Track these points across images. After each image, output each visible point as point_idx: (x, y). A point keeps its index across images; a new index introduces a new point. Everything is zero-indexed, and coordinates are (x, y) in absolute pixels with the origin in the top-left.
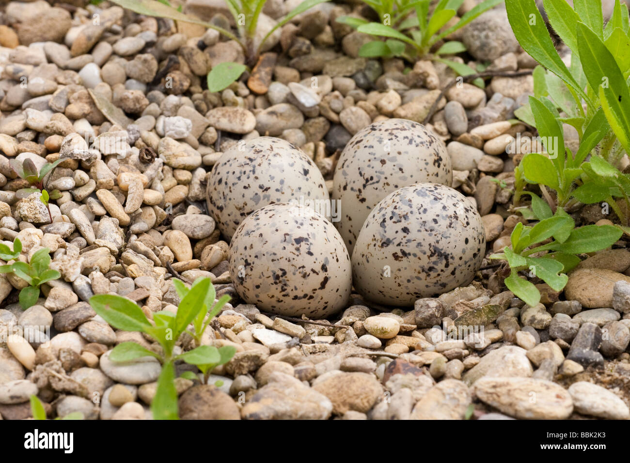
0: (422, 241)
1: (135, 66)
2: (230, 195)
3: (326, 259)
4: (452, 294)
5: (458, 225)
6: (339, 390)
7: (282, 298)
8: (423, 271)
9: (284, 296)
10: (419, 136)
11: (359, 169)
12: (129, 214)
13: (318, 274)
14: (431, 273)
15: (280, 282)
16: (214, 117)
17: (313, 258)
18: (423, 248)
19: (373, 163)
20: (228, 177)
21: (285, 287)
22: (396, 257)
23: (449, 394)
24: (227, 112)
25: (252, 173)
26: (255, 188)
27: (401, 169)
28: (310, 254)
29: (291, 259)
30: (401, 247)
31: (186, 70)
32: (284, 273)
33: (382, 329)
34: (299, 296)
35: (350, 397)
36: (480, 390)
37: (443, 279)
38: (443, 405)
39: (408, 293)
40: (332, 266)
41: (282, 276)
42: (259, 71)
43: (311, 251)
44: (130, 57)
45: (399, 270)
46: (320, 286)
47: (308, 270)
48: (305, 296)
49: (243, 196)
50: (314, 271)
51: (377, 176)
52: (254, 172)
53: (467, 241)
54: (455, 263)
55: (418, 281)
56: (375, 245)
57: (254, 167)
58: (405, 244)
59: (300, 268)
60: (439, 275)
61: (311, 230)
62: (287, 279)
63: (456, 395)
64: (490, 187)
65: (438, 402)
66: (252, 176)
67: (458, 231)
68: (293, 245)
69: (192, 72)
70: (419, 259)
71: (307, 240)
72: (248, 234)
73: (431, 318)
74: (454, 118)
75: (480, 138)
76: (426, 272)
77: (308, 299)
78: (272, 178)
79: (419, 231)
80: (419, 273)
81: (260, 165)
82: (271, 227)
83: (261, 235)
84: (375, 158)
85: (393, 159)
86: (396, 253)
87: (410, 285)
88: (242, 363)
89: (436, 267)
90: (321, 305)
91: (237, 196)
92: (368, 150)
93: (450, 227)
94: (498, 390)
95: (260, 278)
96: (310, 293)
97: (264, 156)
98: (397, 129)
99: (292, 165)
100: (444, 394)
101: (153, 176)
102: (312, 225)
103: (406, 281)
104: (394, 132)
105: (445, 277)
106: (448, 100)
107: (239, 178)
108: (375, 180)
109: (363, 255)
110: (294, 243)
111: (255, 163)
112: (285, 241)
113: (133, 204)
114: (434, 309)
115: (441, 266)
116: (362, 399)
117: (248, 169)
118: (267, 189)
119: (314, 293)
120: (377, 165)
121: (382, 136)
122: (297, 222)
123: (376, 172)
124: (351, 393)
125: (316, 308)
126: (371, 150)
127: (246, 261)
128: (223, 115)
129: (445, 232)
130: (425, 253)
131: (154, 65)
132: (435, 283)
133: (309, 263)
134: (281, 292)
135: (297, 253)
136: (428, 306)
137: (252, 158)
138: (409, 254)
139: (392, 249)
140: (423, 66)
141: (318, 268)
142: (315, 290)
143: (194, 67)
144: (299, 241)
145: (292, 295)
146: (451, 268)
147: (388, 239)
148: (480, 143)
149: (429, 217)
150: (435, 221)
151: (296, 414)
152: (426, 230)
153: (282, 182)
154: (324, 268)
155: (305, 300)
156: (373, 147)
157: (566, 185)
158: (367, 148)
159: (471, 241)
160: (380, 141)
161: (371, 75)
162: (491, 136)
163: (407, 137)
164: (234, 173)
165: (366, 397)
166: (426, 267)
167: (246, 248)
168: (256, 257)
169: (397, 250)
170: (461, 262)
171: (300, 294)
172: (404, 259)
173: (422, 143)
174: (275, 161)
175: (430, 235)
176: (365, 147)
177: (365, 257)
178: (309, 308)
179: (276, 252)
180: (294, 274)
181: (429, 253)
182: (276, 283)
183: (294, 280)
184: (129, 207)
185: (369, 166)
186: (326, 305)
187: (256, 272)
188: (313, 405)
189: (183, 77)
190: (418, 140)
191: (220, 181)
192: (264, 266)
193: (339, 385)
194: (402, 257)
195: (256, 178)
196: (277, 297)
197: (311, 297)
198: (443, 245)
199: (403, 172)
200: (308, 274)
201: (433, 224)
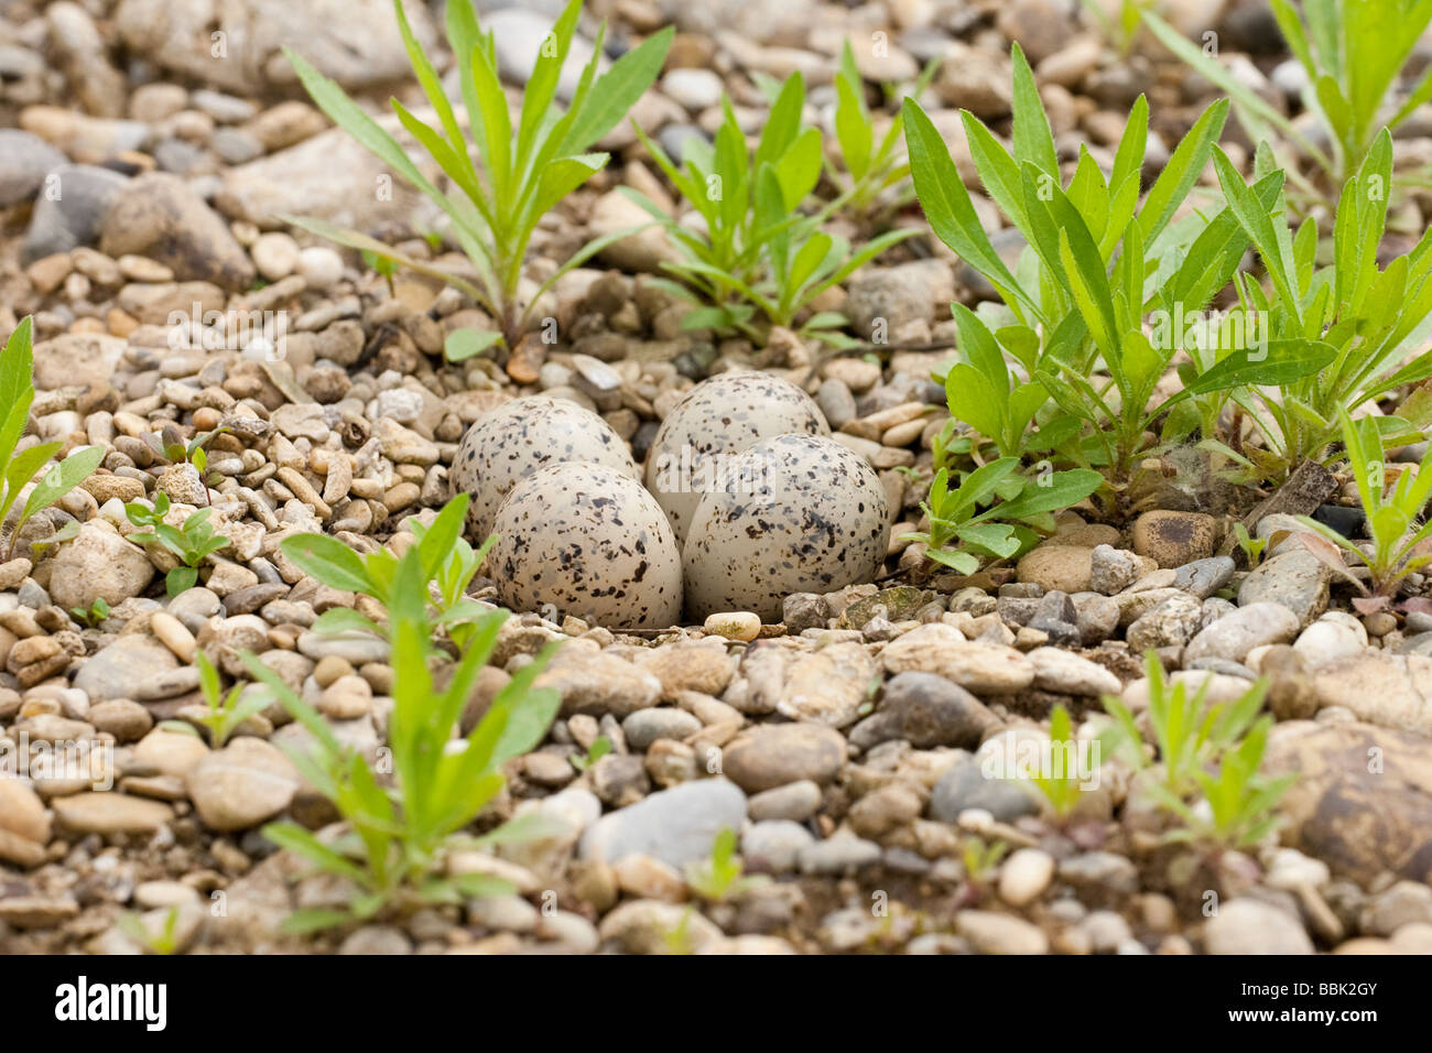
0: (791, 504)
1: (329, 338)
2: (489, 473)
3: (643, 533)
4: (841, 594)
5: (848, 483)
6: (670, 669)
7: (575, 594)
8: (795, 552)
9: (578, 589)
10: (781, 388)
11: (689, 435)
12: (331, 504)
13: (630, 555)
14: (807, 556)
15: (572, 566)
16: (456, 403)
17: (621, 529)
18: (794, 516)
19: (710, 425)
20: (483, 446)
21: (580, 575)
22: (751, 532)
23: (843, 662)
24: (476, 397)
25: (521, 435)
26: (526, 456)
27: (754, 431)
28: (618, 522)
29: (589, 530)
30: (759, 517)
31: (409, 345)
32: (579, 552)
33: (734, 624)
34: (602, 590)
35: (690, 676)
36: (890, 657)
37: (827, 569)
38: (833, 677)
39: (771, 595)
40: (651, 545)
41: (575, 556)
42: (524, 351)
43: (619, 518)
44: (319, 329)
45: (757, 554)
46: (633, 576)
47: (615, 548)
48: (612, 590)
49: (509, 471)
50: (625, 551)
51: (718, 443)
52: (525, 434)
53: (861, 508)
54: (844, 540)
55: (788, 570)
56: (718, 522)
57: (525, 427)
58: (764, 511)
59: (602, 543)
60: (819, 559)
61: (617, 490)
62: (581, 560)
63: (853, 663)
64: (895, 485)
65: (826, 673)
66: (522, 441)
67: (845, 492)
68: (591, 508)
69: (420, 349)
70: (788, 532)
71: (611, 502)
72: (520, 500)
73: (809, 615)
74: (835, 402)
75: (877, 426)
76: (800, 555)
77: (617, 597)
78: (554, 442)
79: (787, 489)
80: (788, 556)
81: (533, 424)
82: (555, 485)
83: (541, 497)
84: (714, 417)
85: (742, 417)
86: (752, 527)
87: (774, 578)
88: (518, 645)
89: (814, 545)
90: (636, 613)
91: (498, 471)
92: (702, 408)
93: (835, 484)
94: (918, 654)
95: (540, 561)
96: (619, 587)
97: (539, 412)
98: (747, 377)
99: (584, 426)
100: (834, 662)
101: (366, 463)
102: (619, 483)
103: (767, 573)
104: (743, 381)
105: (829, 564)
106: (823, 379)
107: (502, 445)
108: (714, 448)
109: (699, 544)
110: (593, 505)
111: (527, 422)
112: (578, 503)
113: (335, 489)
114: (814, 603)
115: (822, 544)
116: (707, 677)
117: (515, 431)
118: (545, 459)
119: (625, 587)
120: (718, 426)
121: (724, 387)
122: (596, 479)
123: (716, 437)
124: (689, 671)
125: (628, 616)
126: (708, 407)
127: (518, 538)
128: (471, 401)
129: (827, 491)
130: (796, 523)
131: (360, 337)
132: (814, 574)
133: (617, 537)
134: (574, 583)
135: (597, 520)
136: (804, 599)
137: (521, 415)
138: (772, 526)
139: (747, 520)
140: (781, 334)
141: (631, 547)
142: (627, 581)
143: (421, 340)
144: (599, 503)
145: (591, 588)
146: (838, 549)
147: (739, 508)
148: (876, 433)
149: (801, 469)
150: (812, 475)
151: (606, 692)
152: (798, 488)
153: (569, 448)
154: (640, 547)
155: (611, 599)
156: (709, 402)
157: (1014, 438)
158: (699, 406)
159: (867, 508)
160: (721, 393)
161: (701, 359)
162: (894, 422)
163: (763, 388)
164: (493, 439)
165: (713, 675)
166: (800, 546)
167: (517, 520)
168: (534, 529)
169: (754, 522)
170: (853, 540)
171: (604, 588)
172: (765, 534)
173: (786, 396)
174: (555, 419)
175: (804, 495)
176: (698, 404)
177: (702, 545)
178: (618, 615)
179: (564, 520)
180: (594, 553)
181: (803, 523)
182: (565, 568)
183: (593, 563)
184: (330, 494)
185: (704, 429)
186: (644, 614)
187: (534, 553)
188: (633, 681)
189: (405, 355)
190: (780, 393)
191: (472, 455)
192: (546, 544)
193: (671, 664)
194: (761, 532)
195: (529, 442)
196: (567, 593)
197: (621, 594)
198: (824, 511)
199: (757, 435)
200: (615, 553)
201: (808, 479)
